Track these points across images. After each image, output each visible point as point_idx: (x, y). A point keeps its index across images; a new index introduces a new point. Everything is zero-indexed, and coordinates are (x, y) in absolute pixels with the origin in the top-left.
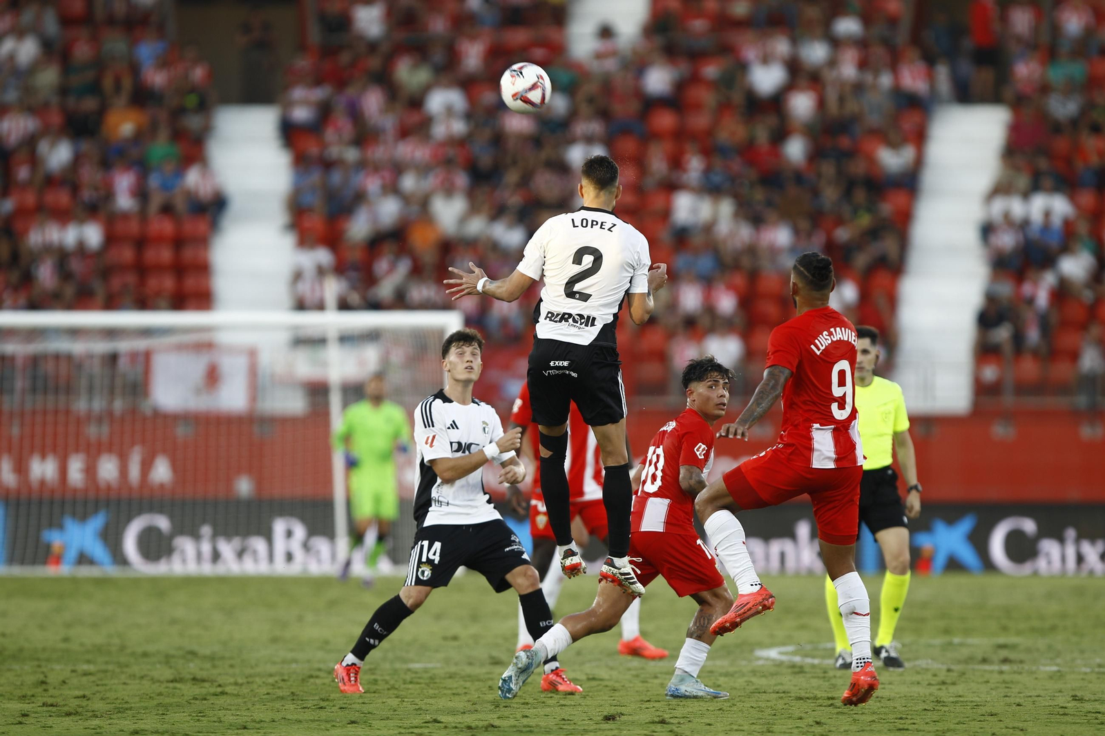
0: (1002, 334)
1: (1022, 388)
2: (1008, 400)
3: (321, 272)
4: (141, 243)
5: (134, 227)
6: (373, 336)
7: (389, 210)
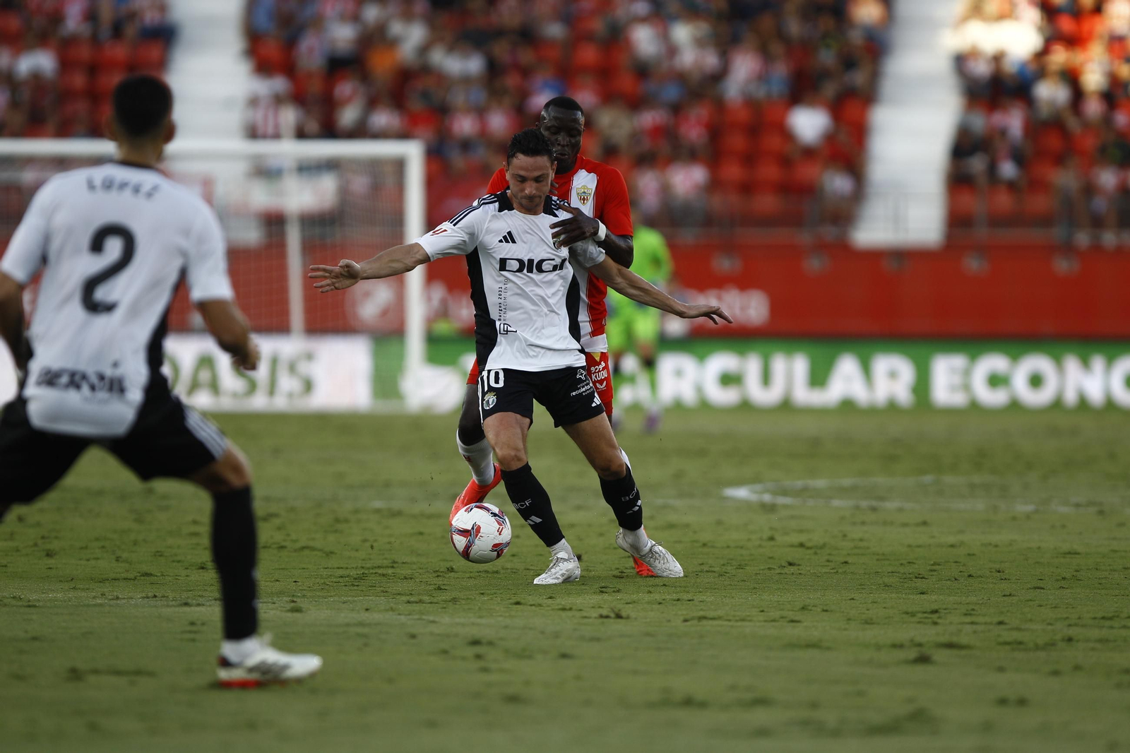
0: (977, 164)
1: (996, 221)
2: (982, 233)
3: (278, 100)
4: (93, 69)
5: (85, 53)
6: (331, 165)
7: (343, 35)
